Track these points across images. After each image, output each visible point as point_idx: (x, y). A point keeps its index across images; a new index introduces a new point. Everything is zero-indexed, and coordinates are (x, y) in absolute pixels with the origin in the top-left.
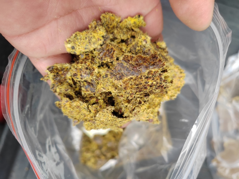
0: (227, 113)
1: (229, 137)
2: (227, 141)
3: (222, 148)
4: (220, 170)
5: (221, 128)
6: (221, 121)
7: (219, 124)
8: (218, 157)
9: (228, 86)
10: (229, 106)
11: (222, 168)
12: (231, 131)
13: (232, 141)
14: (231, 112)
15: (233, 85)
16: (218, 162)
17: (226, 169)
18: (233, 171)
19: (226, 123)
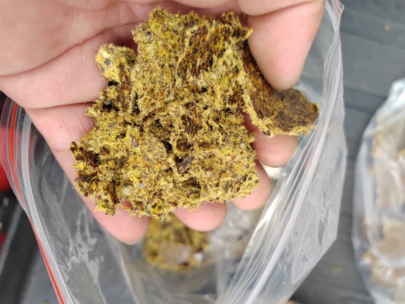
0: (389, 177)
1: (392, 216)
2: (388, 223)
3: (381, 235)
4: (376, 272)
5: (379, 202)
6: (379, 191)
7: (375, 196)
8: (374, 250)
9: (391, 130)
10: (394, 164)
11: (381, 267)
12: (396, 207)
13: (397, 224)
14: (396, 175)
15: (400, 131)
16: (374, 258)
17: (386, 269)
18: (398, 272)
19: (387, 193)
